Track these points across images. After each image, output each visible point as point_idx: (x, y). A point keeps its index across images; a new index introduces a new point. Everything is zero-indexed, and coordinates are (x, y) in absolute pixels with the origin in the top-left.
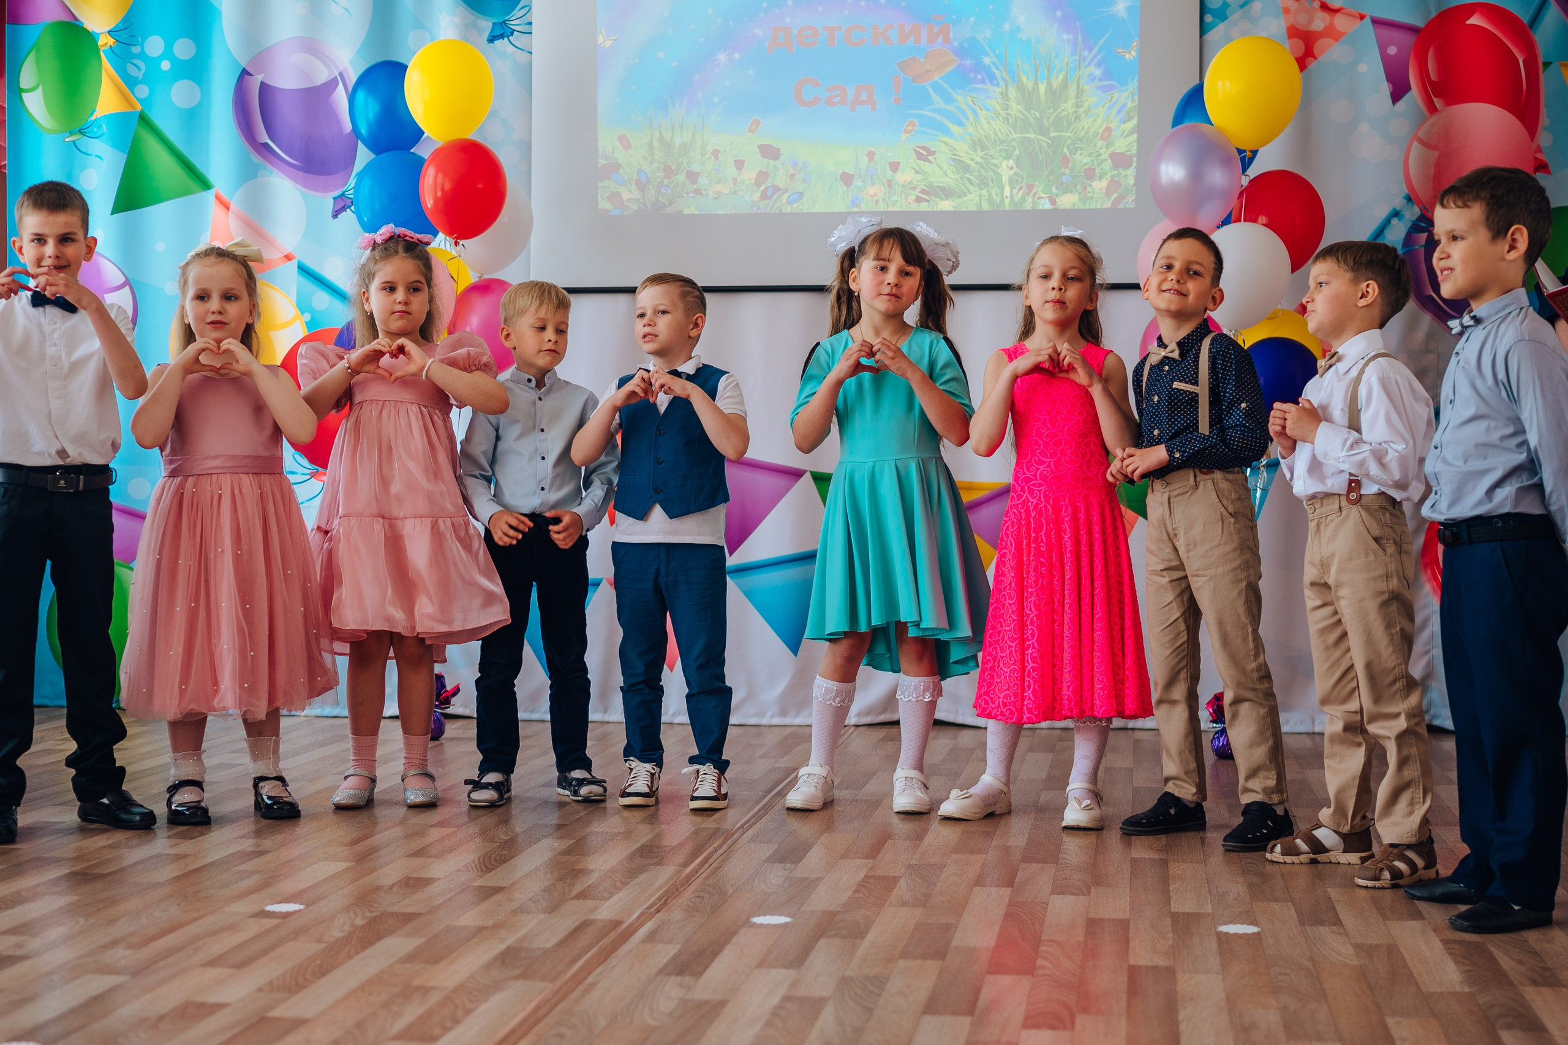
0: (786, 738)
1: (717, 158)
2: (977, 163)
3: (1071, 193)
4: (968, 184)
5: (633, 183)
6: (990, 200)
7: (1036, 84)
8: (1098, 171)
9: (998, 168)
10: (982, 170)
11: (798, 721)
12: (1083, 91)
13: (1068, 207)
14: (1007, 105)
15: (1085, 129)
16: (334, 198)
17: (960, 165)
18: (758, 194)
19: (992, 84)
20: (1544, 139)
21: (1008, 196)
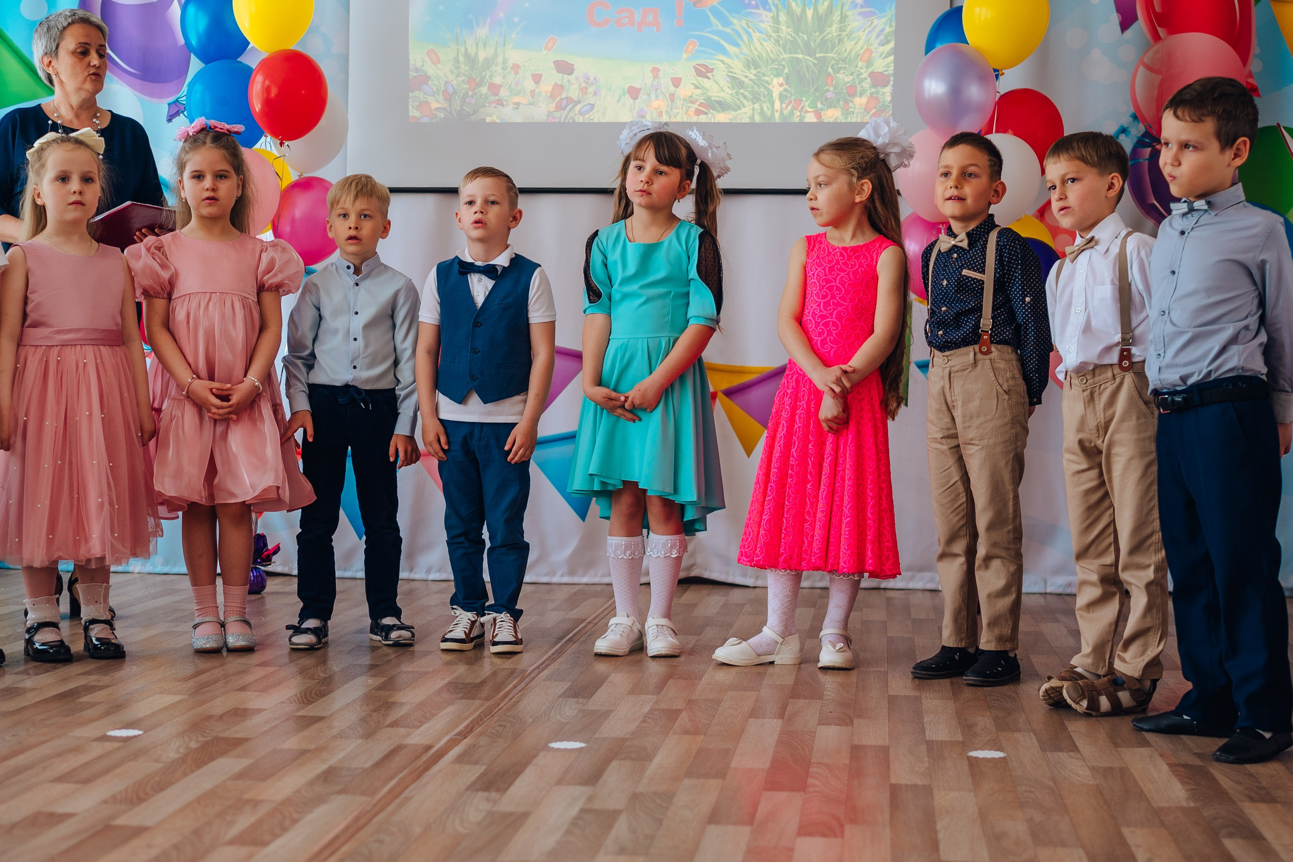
0: (575, 594)
1: (517, 73)
2: (750, 80)
3: (835, 107)
4: (742, 99)
5: (441, 93)
6: (762, 113)
7: (804, 11)
8: (859, 88)
9: (769, 84)
10: (755, 86)
11: (585, 580)
12: (846, 16)
13: (831, 120)
14: (778, 28)
15: (848, 50)
16: (169, 104)
17: (736, 83)
18: (554, 105)
19: (765, 9)
20: (1255, 65)
21: (778, 110)
